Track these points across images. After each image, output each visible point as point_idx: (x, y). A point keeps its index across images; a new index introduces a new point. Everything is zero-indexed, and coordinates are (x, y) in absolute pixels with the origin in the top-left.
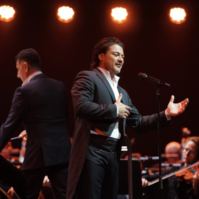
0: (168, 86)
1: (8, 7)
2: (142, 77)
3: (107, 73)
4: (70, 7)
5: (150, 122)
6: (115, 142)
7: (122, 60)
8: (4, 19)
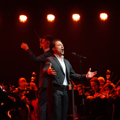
0: (85, 58)
1: (24, 16)
2: (73, 54)
3: (58, 57)
4: (53, 15)
5: (79, 78)
6: (66, 87)
7: (63, 46)
8: (22, 21)
